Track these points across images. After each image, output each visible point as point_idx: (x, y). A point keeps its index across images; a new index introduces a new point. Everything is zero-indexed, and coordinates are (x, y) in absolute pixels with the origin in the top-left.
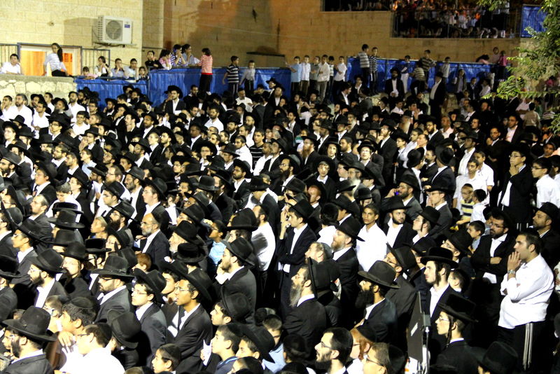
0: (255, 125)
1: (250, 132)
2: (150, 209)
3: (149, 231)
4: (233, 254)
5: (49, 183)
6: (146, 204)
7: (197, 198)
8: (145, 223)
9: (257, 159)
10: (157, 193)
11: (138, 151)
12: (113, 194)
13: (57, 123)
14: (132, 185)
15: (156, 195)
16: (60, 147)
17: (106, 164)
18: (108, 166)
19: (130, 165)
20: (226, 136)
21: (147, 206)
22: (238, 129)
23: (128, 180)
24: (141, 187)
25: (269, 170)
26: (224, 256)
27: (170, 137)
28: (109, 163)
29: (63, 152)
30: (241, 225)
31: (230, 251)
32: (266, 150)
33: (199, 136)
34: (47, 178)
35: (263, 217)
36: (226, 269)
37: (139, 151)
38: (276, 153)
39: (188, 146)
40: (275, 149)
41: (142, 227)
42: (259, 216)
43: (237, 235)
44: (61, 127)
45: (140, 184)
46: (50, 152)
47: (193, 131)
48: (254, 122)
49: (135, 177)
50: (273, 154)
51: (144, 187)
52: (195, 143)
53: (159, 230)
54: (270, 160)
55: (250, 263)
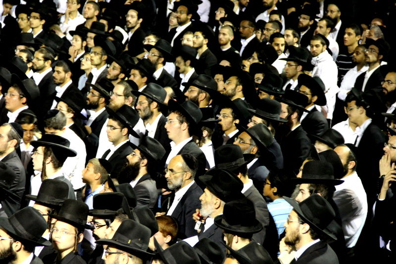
0: (341, 18)
1: (333, 30)
2: (176, 148)
3: (177, 182)
4: (303, 221)
5: (26, 107)
6: (171, 140)
7: (254, 133)
8: (172, 170)
9: (344, 73)
10: (187, 122)
11: (153, 59)
12: (123, 125)
13: (37, 15)
14: (147, 112)
15: (185, 125)
16: (41, 52)
17: (111, 80)
18: (114, 83)
19: (145, 79)
20: (295, 36)
21: (172, 144)
22: (315, 25)
23: (141, 103)
24: (161, 115)
25: (363, 90)
26: (289, 222)
27: (205, 38)
28: (116, 78)
29: (46, 59)
30: (317, 177)
31: (299, 215)
32: (359, 57)
33: (254, 36)
34: (24, 100)
35: (352, 164)
36: (292, 244)
37: (156, 58)
38: (374, 62)
39: (237, 52)
40: (372, 57)
41: (167, 176)
42: (348, 163)
43: (311, 192)
44: (43, 22)
45: (159, 110)
46: (25, 59)
47: (244, 28)
48: (339, 15)
49: (151, 100)
50: (370, 64)
51: (166, 114)
52: (246, 48)
53: (193, 182)
54: (364, 74)
55: (331, 235)
